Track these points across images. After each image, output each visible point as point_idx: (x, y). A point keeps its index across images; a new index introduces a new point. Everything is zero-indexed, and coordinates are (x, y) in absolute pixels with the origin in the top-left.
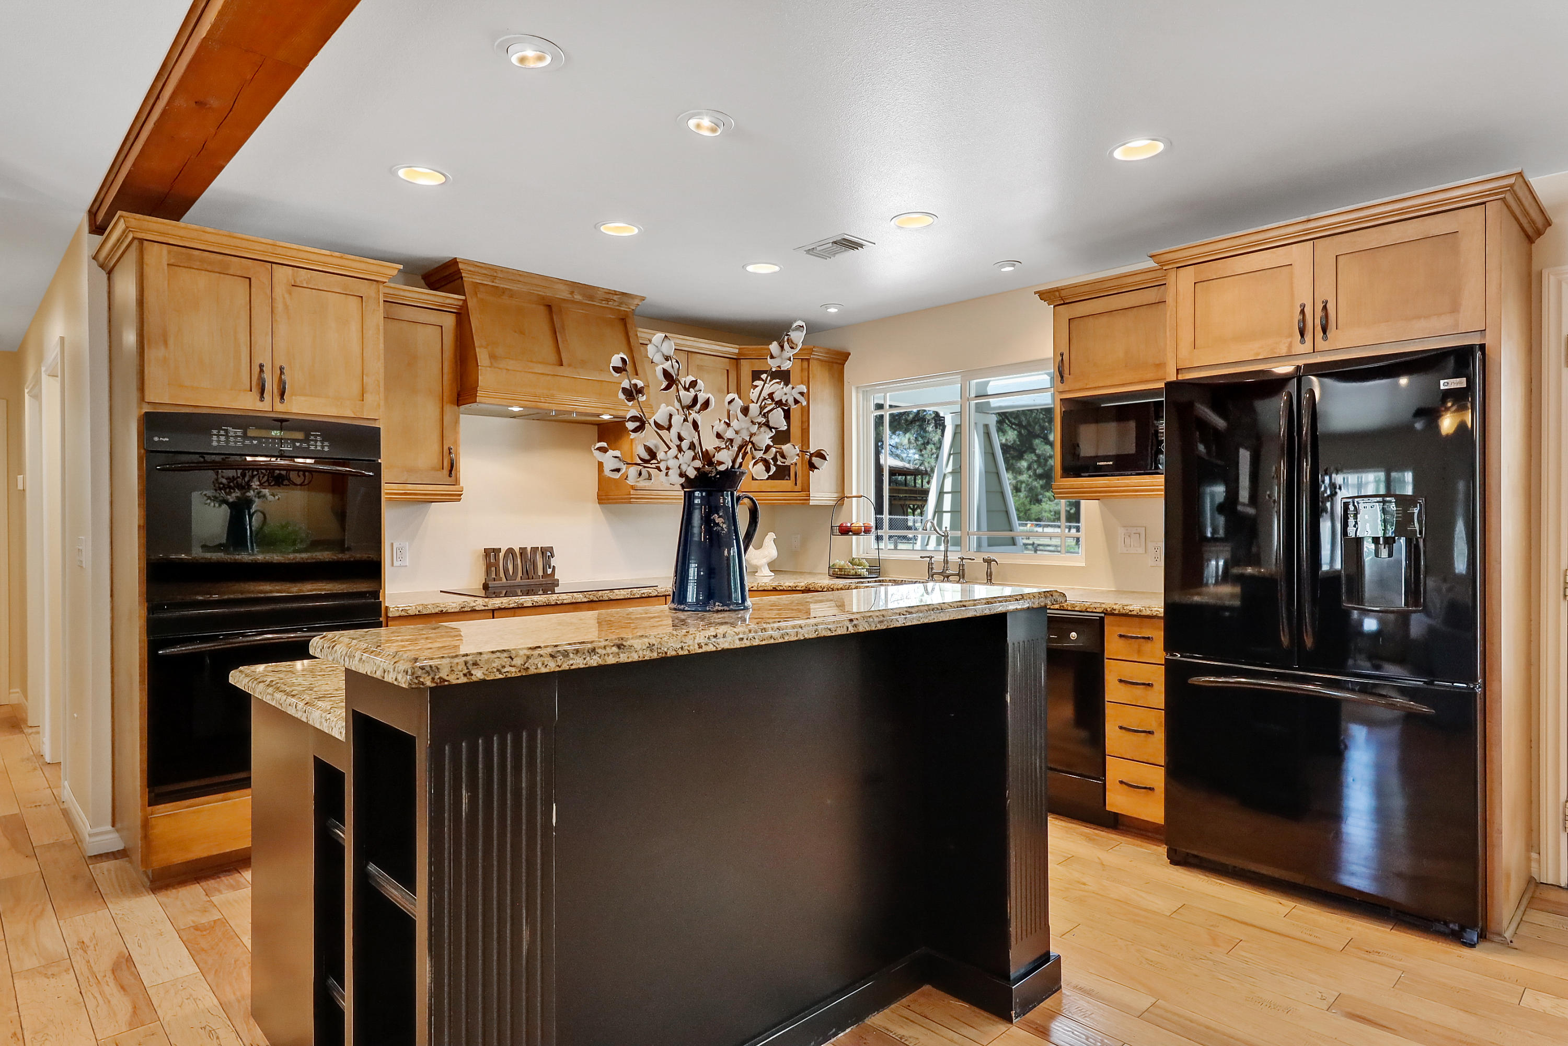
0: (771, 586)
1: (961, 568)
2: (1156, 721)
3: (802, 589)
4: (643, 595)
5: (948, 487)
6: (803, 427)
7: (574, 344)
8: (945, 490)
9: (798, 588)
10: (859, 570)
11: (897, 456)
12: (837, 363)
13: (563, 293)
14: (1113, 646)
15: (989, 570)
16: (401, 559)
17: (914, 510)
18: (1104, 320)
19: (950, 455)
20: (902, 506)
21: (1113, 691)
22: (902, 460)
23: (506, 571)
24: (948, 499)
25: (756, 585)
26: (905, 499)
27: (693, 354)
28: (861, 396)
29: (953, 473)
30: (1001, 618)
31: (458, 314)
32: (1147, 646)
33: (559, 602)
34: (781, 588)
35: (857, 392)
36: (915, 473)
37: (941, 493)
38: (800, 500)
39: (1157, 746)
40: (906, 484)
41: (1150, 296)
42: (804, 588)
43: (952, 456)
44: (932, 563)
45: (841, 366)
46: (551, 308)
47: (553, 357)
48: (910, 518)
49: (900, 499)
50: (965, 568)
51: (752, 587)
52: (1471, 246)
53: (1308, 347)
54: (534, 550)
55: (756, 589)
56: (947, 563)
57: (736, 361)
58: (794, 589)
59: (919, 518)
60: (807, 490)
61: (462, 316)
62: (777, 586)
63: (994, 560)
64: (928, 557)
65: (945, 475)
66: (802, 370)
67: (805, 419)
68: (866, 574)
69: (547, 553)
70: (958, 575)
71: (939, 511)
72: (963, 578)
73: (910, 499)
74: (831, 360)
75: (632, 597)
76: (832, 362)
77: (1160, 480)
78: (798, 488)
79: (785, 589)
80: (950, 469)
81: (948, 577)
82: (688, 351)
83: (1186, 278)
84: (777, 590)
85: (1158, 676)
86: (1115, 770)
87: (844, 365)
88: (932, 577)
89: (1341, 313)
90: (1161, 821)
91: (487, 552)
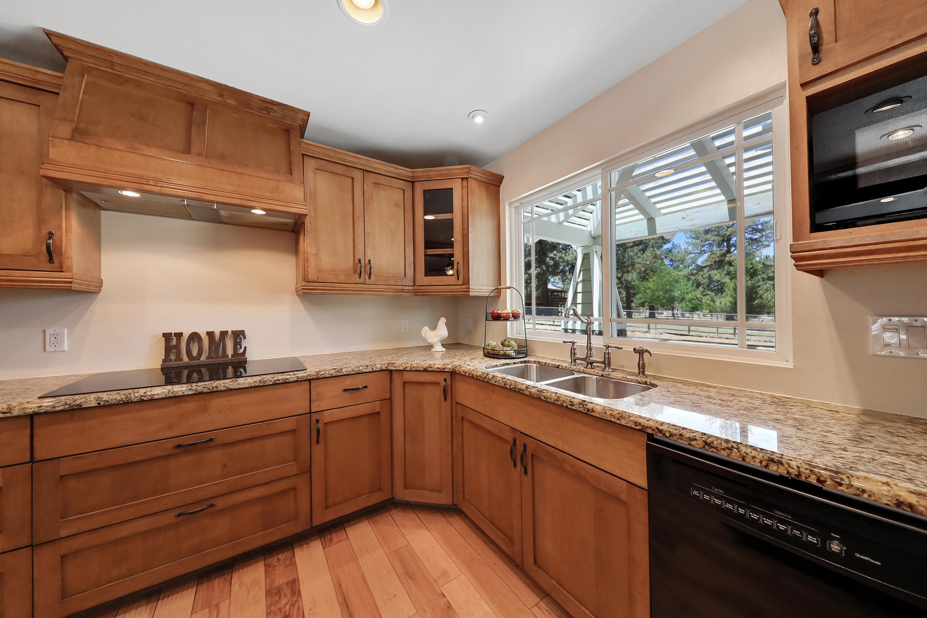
0: (422, 367)
1: (607, 356)
3: (450, 370)
4: (278, 382)
5: (580, 289)
6: (464, 234)
7: (216, 139)
8: (578, 291)
9: (446, 370)
10: (507, 352)
11: (555, 286)
12: (493, 185)
15: (641, 362)
16: (56, 344)
17: (561, 305)
19: (580, 271)
20: (557, 304)
22: (557, 287)
23: (189, 352)
24: (580, 296)
25: (410, 366)
26: (558, 301)
27: (369, 173)
28: (513, 210)
29: (583, 281)
33: (145, 399)
34: (431, 369)
35: (510, 207)
36: (562, 292)
37: (575, 293)
38: (462, 291)
40: (558, 296)
42: (452, 370)
43: (582, 272)
44: (575, 349)
45: (496, 188)
46: (193, 105)
47: (180, 146)
48: (560, 308)
49: (556, 301)
50: (612, 356)
51: (406, 368)
54: (224, 334)
55: (409, 369)
56: (591, 349)
57: (411, 183)
58: (443, 370)
59: (563, 308)
60: (468, 283)
62: (428, 367)
63: (647, 351)
64: (571, 342)
65: (578, 283)
66: (462, 188)
67: (465, 227)
68: (514, 354)
69: (239, 335)
70: (603, 362)
71: (574, 303)
72: (609, 366)
73: (560, 301)
74: (488, 181)
75: (261, 384)
76: (489, 184)
78: (460, 282)
79: (435, 370)
80: (581, 278)
81: (591, 364)
82: (364, 170)
84: (427, 371)
87: (499, 187)
88: (575, 361)
91: (167, 336)
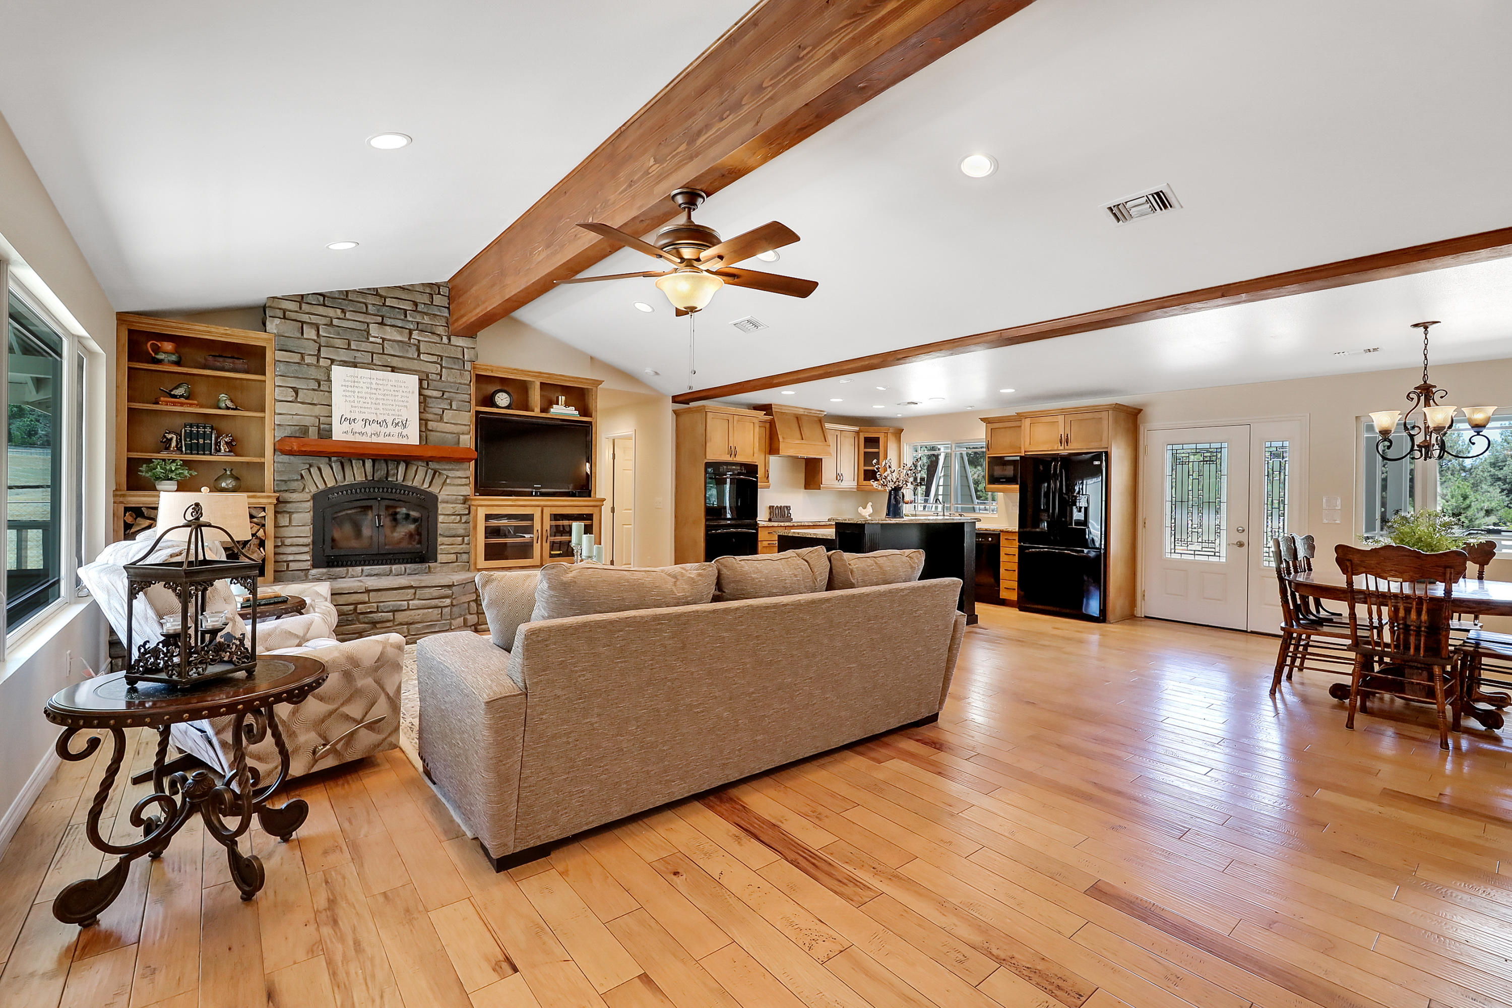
2: (1015, 567)
5: (941, 483)
7: (806, 431)
12: (898, 434)
13: (801, 412)
14: (1003, 542)
18: (1003, 430)
21: (1003, 558)
23: (776, 514)
24: (941, 489)
29: (944, 476)
30: (963, 523)
31: (770, 423)
32: (1014, 542)
35: (907, 445)
39: (1015, 575)
41: (1018, 424)
46: (798, 418)
47: (800, 437)
52: (1105, 422)
53: (1062, 448)
57: (858, 433)
61: (772, 424)
66: (885, 437)
67: (885, 456)
69: (788, 508)
74: (896, 433)
77: (1018, 486)
80: (942, 474)
82: (840, 430)
83: (1028, 421)
85: (1016, 551)
86: (1003, 584)
87: (901, 434)
89: (1072, 437)
90: (1016, 599)
91: (770, 507)
